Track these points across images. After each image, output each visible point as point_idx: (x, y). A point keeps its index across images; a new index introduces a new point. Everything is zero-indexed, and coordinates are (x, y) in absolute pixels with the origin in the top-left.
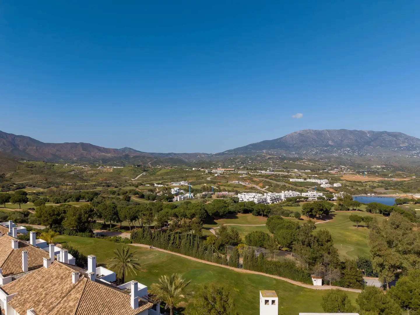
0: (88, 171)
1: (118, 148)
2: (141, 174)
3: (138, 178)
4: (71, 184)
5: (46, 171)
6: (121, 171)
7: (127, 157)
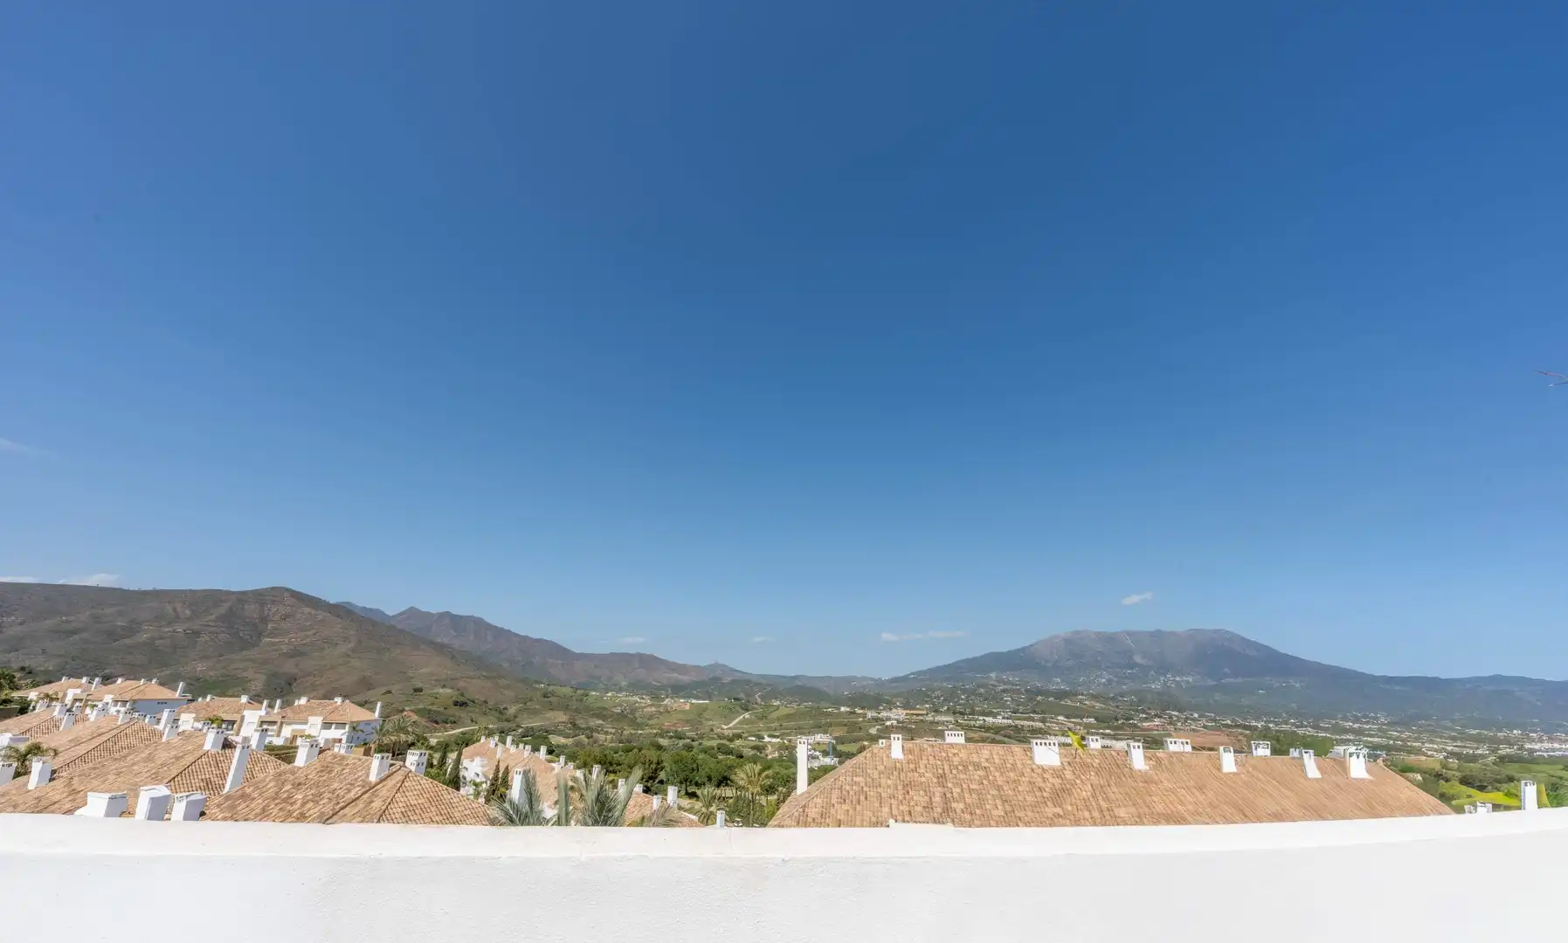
0: (645, 707)
1: (703, 664)
2: (741, 717)
3: (736, 724)
4: (613, 731)
5: (574, 704)
6: (705, 709)
7: (716, 680)
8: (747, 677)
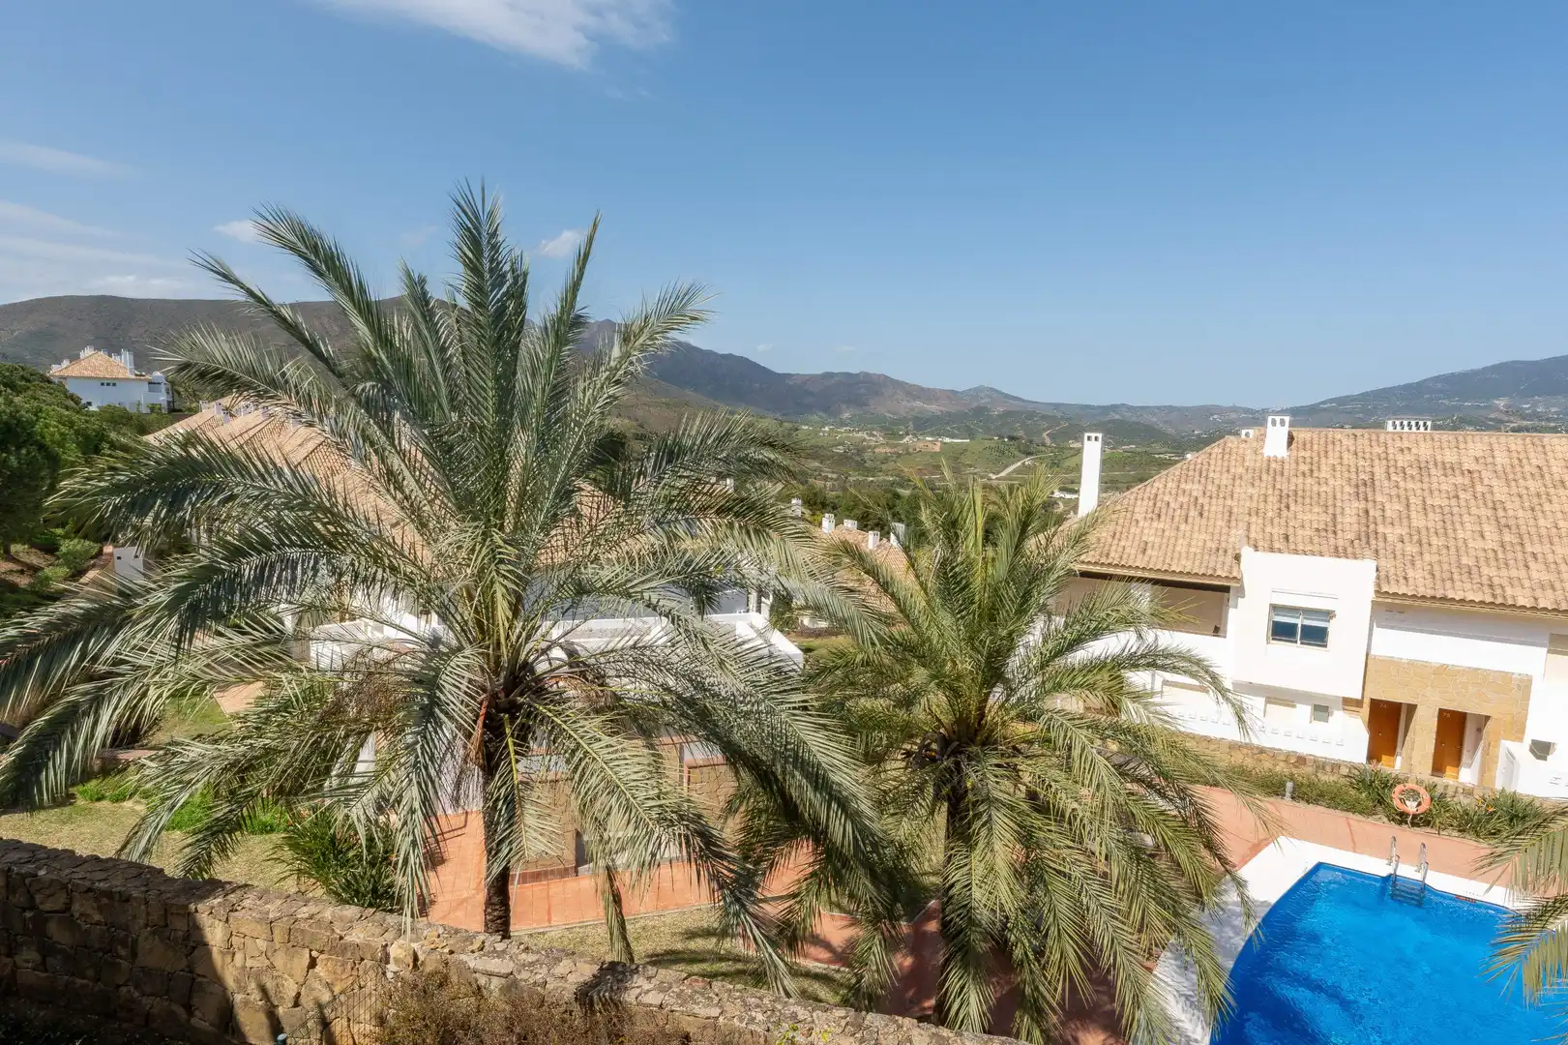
0: (876, 447)
2: (1019, 464)
3: (1014, 471)
4: (835, 476)
6: (963, 450)
7: (980, 411)
8: (1030, 407)
